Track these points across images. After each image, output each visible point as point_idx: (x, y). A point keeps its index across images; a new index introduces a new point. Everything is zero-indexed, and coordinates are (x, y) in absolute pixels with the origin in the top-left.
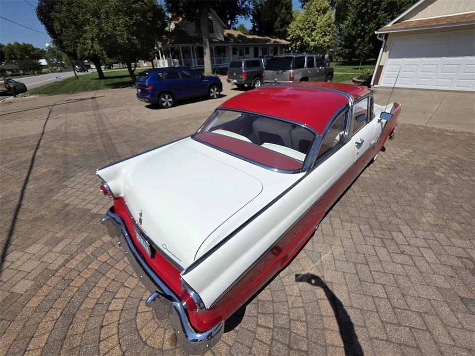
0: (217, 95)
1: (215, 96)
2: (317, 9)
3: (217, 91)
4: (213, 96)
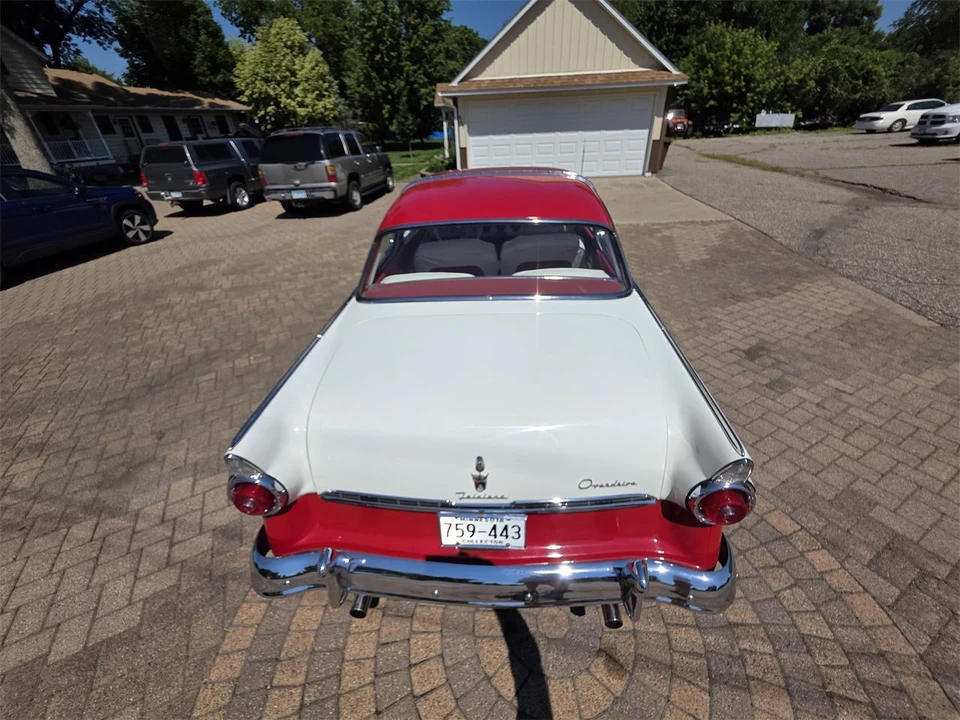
0: (145, 232)
1: (143, 238)
2: (285, 43)
3: (142, 223)
4: (136, 236)
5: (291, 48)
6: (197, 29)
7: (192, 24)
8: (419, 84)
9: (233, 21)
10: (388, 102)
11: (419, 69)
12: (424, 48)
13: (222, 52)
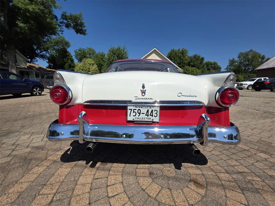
0: (39, 93)
1: (38, 94)
3: (39, 90)
4: (36, 94)
5: (90, 64)
6: (68, 59)
9: (77, 59)
13: (73, 64)
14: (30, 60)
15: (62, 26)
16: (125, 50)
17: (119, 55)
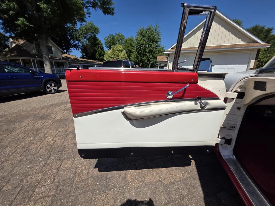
2: (118, 50)
3: (55, 86)
5: (119, 51)
6: (98, 48)
7: (98, 46)
8: (150, 58)
9: (107, 47)
10: (141, 62)
11: (151, 55)
12: (153, 50)
13: (103, 52)
14: (65, 51)
15: (89, 6)
16: (157, 30)
17: (149, 37)
